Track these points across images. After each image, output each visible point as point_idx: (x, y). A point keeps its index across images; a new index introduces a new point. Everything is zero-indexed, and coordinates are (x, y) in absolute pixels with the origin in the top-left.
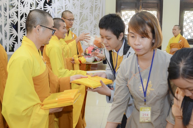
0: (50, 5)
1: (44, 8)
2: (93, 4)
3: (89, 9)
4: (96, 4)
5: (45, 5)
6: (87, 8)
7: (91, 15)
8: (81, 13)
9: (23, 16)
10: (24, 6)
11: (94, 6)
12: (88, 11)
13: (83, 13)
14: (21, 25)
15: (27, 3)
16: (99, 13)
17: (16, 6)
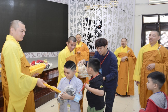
0: (99, 29)
1: (96, 30)
2: (126, 27)
3: (123, 30)
4: (128, 27)
5: (96, 29)
6: (122, 30)
7: (125, 34)
8: (118, 33)
9: (84, 36)
10: (85, 30)
11: (127, 29)
12: (123, 31)
13: (120, 33)
14: (83, 41)
15: (86, 28)
16: (130, 33)
17: (80, 30)
